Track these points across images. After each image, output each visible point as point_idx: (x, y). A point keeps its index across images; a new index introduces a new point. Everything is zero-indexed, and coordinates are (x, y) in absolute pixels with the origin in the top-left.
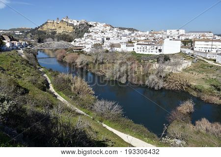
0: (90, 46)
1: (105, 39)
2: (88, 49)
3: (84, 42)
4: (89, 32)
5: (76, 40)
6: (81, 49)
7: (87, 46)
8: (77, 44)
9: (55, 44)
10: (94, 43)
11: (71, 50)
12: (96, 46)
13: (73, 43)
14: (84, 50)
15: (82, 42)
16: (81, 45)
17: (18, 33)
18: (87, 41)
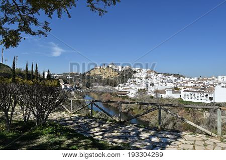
0: (134, 91)
1: (149, 85)
2: (132, 94)
3: (128, 87)
4: (134, 78)
5: (120, 84)
6: (125, 94)
7: (132, 91)
8: (121, 89)
9: (101, 88)
10: (138, 89)
11: (116, 95)
12: (140, 91)
13: (117, 88)
14: (128, 95)
15: (126, 87)
16: (124, 90)
17: (69, 77)
18: (131, 86)
